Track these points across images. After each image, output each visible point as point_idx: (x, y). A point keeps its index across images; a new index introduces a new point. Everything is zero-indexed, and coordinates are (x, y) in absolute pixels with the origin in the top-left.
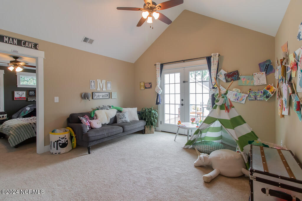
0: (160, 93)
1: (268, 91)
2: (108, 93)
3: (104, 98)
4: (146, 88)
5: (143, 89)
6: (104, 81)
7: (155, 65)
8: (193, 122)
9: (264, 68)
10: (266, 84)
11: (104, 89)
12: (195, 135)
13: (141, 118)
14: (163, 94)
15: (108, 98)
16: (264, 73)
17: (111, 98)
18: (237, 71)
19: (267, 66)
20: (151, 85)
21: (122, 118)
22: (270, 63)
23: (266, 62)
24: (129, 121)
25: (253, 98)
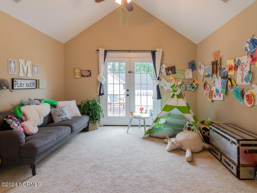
0: (103, 83)
1: (193, 83)
2: (35, 81)
3: (28, 87)
4: (82, 76)
5: (79, 77)
6: (29, 63)
7: (97, 50)
8: (141, 111)
9: (191, 66)
10: (192, 78)
11: (29, 75)
12: (154, 123)
13: (83, 113)
14: (107, 84)
15: (35, 87)
16: (191, 69)
17: (39, 88)
18: (175, 66)
19: (193, 65)
20: (90, 73)
21: (62, 115)
22: (195, 63)
23: (192, 62)
24: (70, 118)
25: (184, 88)
